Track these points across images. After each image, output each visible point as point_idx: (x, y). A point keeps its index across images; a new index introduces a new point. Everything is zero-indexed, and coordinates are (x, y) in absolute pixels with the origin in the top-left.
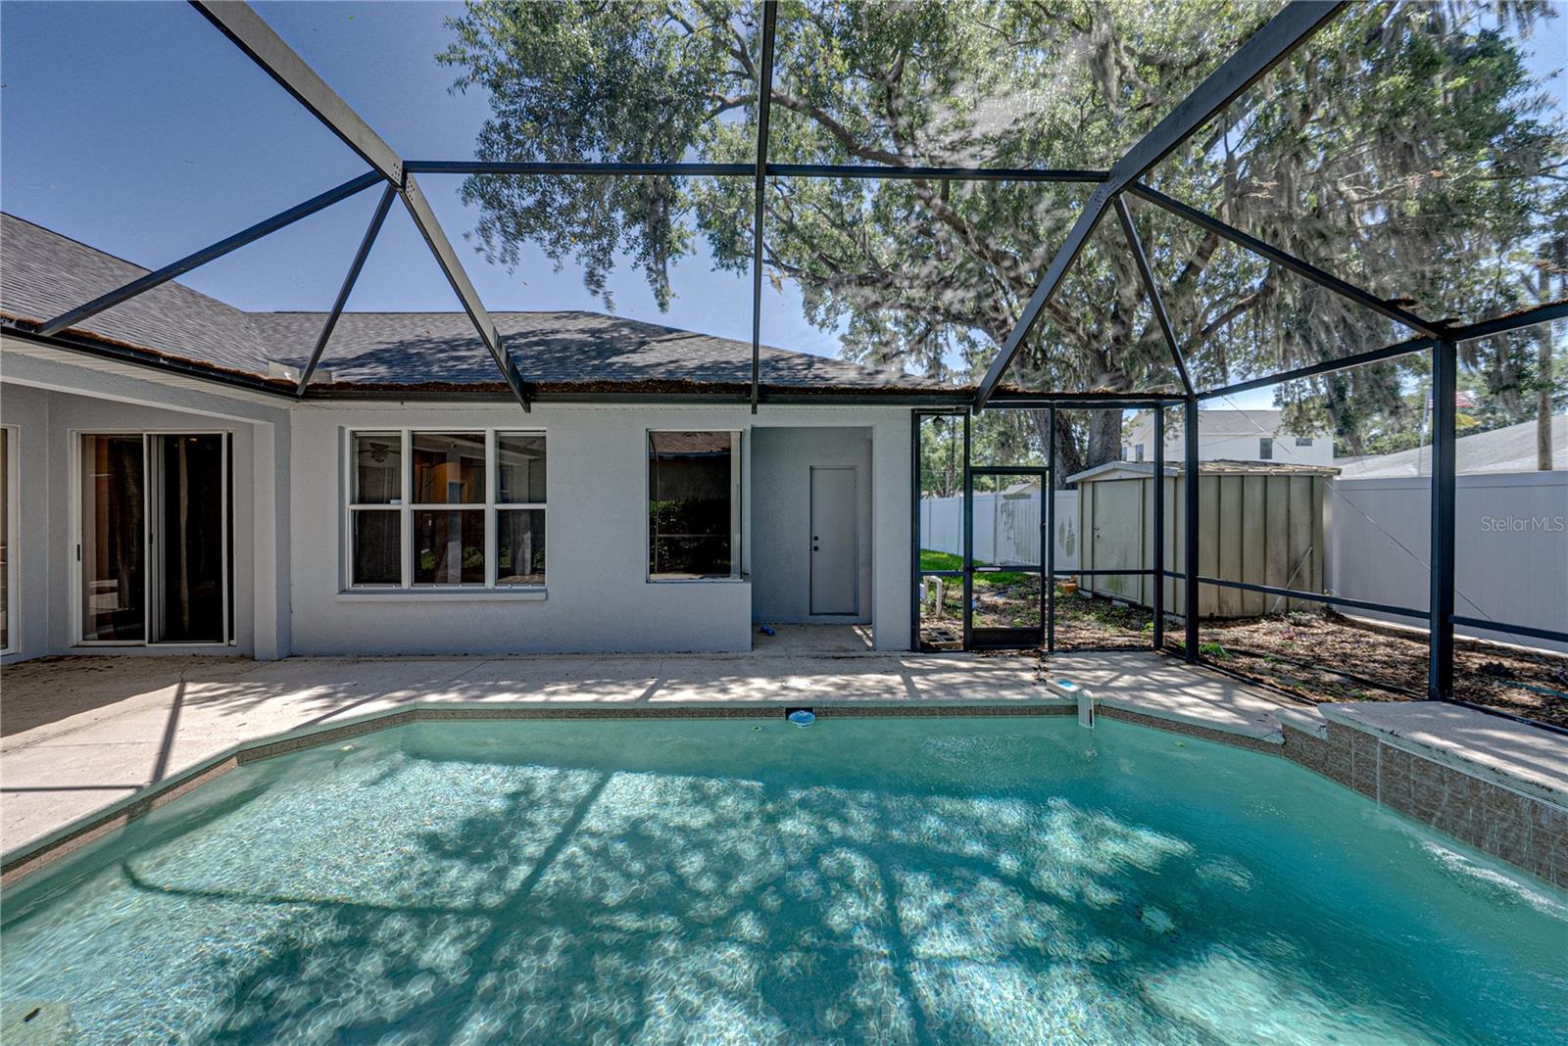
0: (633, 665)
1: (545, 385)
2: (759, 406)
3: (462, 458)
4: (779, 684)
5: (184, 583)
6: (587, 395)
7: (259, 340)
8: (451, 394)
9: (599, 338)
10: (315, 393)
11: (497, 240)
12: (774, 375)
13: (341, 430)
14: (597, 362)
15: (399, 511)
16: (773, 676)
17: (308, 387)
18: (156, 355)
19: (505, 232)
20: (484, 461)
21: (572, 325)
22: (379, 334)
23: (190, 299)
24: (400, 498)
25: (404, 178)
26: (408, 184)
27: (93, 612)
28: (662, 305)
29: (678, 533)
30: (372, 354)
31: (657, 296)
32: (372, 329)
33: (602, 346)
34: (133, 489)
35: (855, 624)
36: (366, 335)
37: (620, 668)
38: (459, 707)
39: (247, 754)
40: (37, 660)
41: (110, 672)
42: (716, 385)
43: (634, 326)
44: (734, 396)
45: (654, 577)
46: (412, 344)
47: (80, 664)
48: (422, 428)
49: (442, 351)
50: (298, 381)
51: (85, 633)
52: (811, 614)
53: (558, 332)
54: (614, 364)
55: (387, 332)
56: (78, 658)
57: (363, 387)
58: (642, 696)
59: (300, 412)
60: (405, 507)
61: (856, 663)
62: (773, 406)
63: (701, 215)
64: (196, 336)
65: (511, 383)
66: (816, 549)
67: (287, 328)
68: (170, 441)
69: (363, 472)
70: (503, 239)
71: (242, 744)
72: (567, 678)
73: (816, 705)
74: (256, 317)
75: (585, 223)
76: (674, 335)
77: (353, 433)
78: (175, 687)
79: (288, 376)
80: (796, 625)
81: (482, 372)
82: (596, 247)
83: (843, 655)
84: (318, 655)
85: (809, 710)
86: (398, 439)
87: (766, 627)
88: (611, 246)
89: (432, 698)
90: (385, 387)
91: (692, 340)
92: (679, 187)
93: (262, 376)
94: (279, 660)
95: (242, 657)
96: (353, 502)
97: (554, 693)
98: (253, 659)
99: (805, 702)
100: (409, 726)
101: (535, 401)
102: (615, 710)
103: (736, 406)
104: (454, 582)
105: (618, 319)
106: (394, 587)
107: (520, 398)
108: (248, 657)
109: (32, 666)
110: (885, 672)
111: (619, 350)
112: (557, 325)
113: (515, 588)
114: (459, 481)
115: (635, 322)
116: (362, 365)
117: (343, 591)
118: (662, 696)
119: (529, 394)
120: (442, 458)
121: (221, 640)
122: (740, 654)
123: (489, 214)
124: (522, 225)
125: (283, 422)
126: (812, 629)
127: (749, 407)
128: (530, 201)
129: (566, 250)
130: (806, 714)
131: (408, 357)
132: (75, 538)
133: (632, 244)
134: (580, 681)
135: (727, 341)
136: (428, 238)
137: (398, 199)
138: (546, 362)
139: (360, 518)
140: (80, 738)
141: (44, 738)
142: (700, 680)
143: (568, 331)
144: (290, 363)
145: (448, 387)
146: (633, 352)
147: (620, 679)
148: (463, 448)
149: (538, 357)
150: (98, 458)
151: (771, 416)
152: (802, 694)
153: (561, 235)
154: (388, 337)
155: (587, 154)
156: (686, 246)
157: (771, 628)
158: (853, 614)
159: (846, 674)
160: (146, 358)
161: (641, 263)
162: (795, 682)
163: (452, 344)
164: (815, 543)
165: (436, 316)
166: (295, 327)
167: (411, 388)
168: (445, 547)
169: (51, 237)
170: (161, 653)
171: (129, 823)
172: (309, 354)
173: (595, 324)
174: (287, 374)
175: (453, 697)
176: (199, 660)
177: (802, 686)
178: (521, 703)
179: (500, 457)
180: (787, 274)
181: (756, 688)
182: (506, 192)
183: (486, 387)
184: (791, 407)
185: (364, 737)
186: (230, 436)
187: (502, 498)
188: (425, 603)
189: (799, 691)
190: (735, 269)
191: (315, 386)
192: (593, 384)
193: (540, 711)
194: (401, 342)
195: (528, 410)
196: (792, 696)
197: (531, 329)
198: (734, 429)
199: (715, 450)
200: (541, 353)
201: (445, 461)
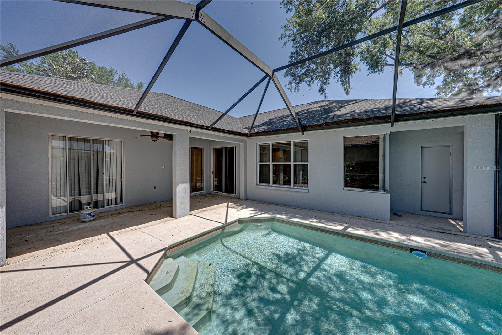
0: (338, 218)
1: (309, 126)
2: (394, 123)
3: (283, 150)
4: (406, 237)
5: (228, 180)
6: (322, 127)
7: (240, 124)
8: (282, 132)
9: (325, 108)
10: (252, 135)
11: (294, 85)
12: (401, 109)
13: (257, 144)
14: (324, 116)
15: (269, 165)
16: (403, 233)
17: (250, 134)
18: (224, 130)
19: (296, 82)
20: (290, 151)
21: (315, 106)
22: (264, 118)
23: (228, 117)
24: (269, 161)
25: (273, 74)
26: (274, 76)
27: (214, 185)
28: (347, 93)
29: (353, 173)
30: (263, 124)
31: (345, 90)
32: (262, 117)
33: (327, 110)
34: (220, 159)
35: (450, 218)
36: (261, 119)
37: (334, 218)
38: (285, 220)
39: (241, 221)
40: (207, 194)
41: (217, 198)
42: (374, 117)
43: (337, 102)
44: (382, 121)
45: (346, 188)
46: (272, 119)
47: (213, 195)
48: (275, 142)
49: (279, 120)
50: (248, 133)
51: (213, 189)
52: (422, 210)
53: (311, 109)
54: (330, 116)
55: (265, 117)
56: (213, 194)
57: (262, 132)
58: (343, 229)
59: (249, 140)
60: (271, 163)
61: (453, 237)
62: (401, 123)
63: (362, 56)
64: (230, 125)
65: (299, 127)
66: (425, 182)
67: (245, 120)
68: (226, 149)
69: (261, 155)
70: (295, 84)
71: (239, 219)
72: (315, 217)
73: (428, 251)
74: (239, 119)
75: (321, 72)
76: (353, 102)
77: (259, 144)
78: (227, 203)
79: (246, 132)
80: (413, 214)
81: (290, 124)
82: (323, 79)
83: (442, 231)
84: (252, 200)
85: (425, 252)
86: (269, 145)
87: (397, 213)
88: (329, 77)
89: (278, 216)
90: (267, 132)
91: (360, 102)
92: (355, 49)
93: (242, 132)
94: (244, 200)
95: (238, 198)
96: (259, 162)
97: (312, 221)
98: (240, 199)
99: (421, 248)
100: (273, 222)
101: (305, 131)
102: (333, 232)
103: (383, 125)
104: (281, 185)
105: (331, 101)
106: (268, 185)
107: (301, 130)
108: (239, 198)
109: (207, 195)
110: (475, 245)
111: (332, 111)
112: (311, 107)
113: (299, 188)
114: (282, 156)
115: (337, 100)
116: (261, 127)
117: (257, 185)
118: (350, 230)
119: (304, 129)
120: (278, 150)
121: (234, 194)
122: (384, 221)
123: (291, 79)
124: (300, 79)
125: (245, 142)
126: (423, 217)
127: (390, 124)
128: (303, 71)
129: (313, 82)
130: (422, 253)
131: (271, 123)
132: (212, 170)
133: (336, 74)
134: (320, 220)
135: (377, 100)
136: (278, 89)
137: (271, 81)
138: (308, 119)
139: (261, 166)
140: (213, 211)
141: (209, 210)
142: (366, 228)
143: (314, 108)
144: (246, 128)
145: (282, 130)
146: (338, 110)
147: (333, 221)
148: (284, 147)
149: (306, 118)
150: (215, 153)
151: (399, 127)
152: (419, 244)
153: (312, 78)
154: (266, 118)
155: (321, 50)
156: (356, 69)
157: (399, 213)
158: (449, 214)
159: (447, 241)
160: (223, 131)
161: (340, 80)
162: (414, 238)
163: (281, 118)
164: (424, 180)
165: (277, 111)
166: (246, 120)
167: (273, 131)
168: (279, 175)
169: (208, 109)
170: (225, 195)
171: (222, 231)
172: (251, 125)
173: (323, 104)
174: (246, 131)
175: (284, 217)
176: (231, 198)
177: (418, 240)
178: (302, 222)
179: (295, 149)
180: (405, 67)
181: (395, 237)
182: (296, 70)
183: (291, 129)
184: (412, 122)
185: (263, 223)
186: (236, 147)
187: (295, 161)
188: (276, 190)
189: (418, 242)
190: (378, 72)
191: (252, 133)
192: (324, 123)
193: (308, 226)
194: (269, 119)
195: (303, 134)
196: (414, 244)
197: (302, 110)
198: (381, 134)
199: (369, 142)
200: (306, 116)
201: (279, 151)
